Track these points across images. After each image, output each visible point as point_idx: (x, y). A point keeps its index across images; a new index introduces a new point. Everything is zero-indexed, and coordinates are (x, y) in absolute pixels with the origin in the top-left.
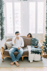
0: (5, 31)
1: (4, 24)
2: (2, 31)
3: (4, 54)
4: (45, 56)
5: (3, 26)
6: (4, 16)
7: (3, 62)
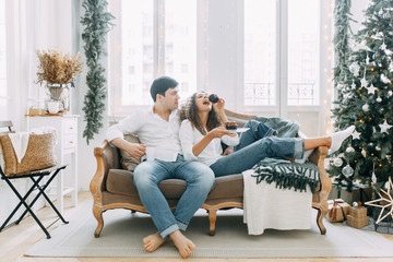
0: (108, 87)
1: (106, 54)
2: (94, 90)
3: (104, 188)
4: (340, 216)
5: (99, 62)
6: (108, 9)
7: (97, 236)
